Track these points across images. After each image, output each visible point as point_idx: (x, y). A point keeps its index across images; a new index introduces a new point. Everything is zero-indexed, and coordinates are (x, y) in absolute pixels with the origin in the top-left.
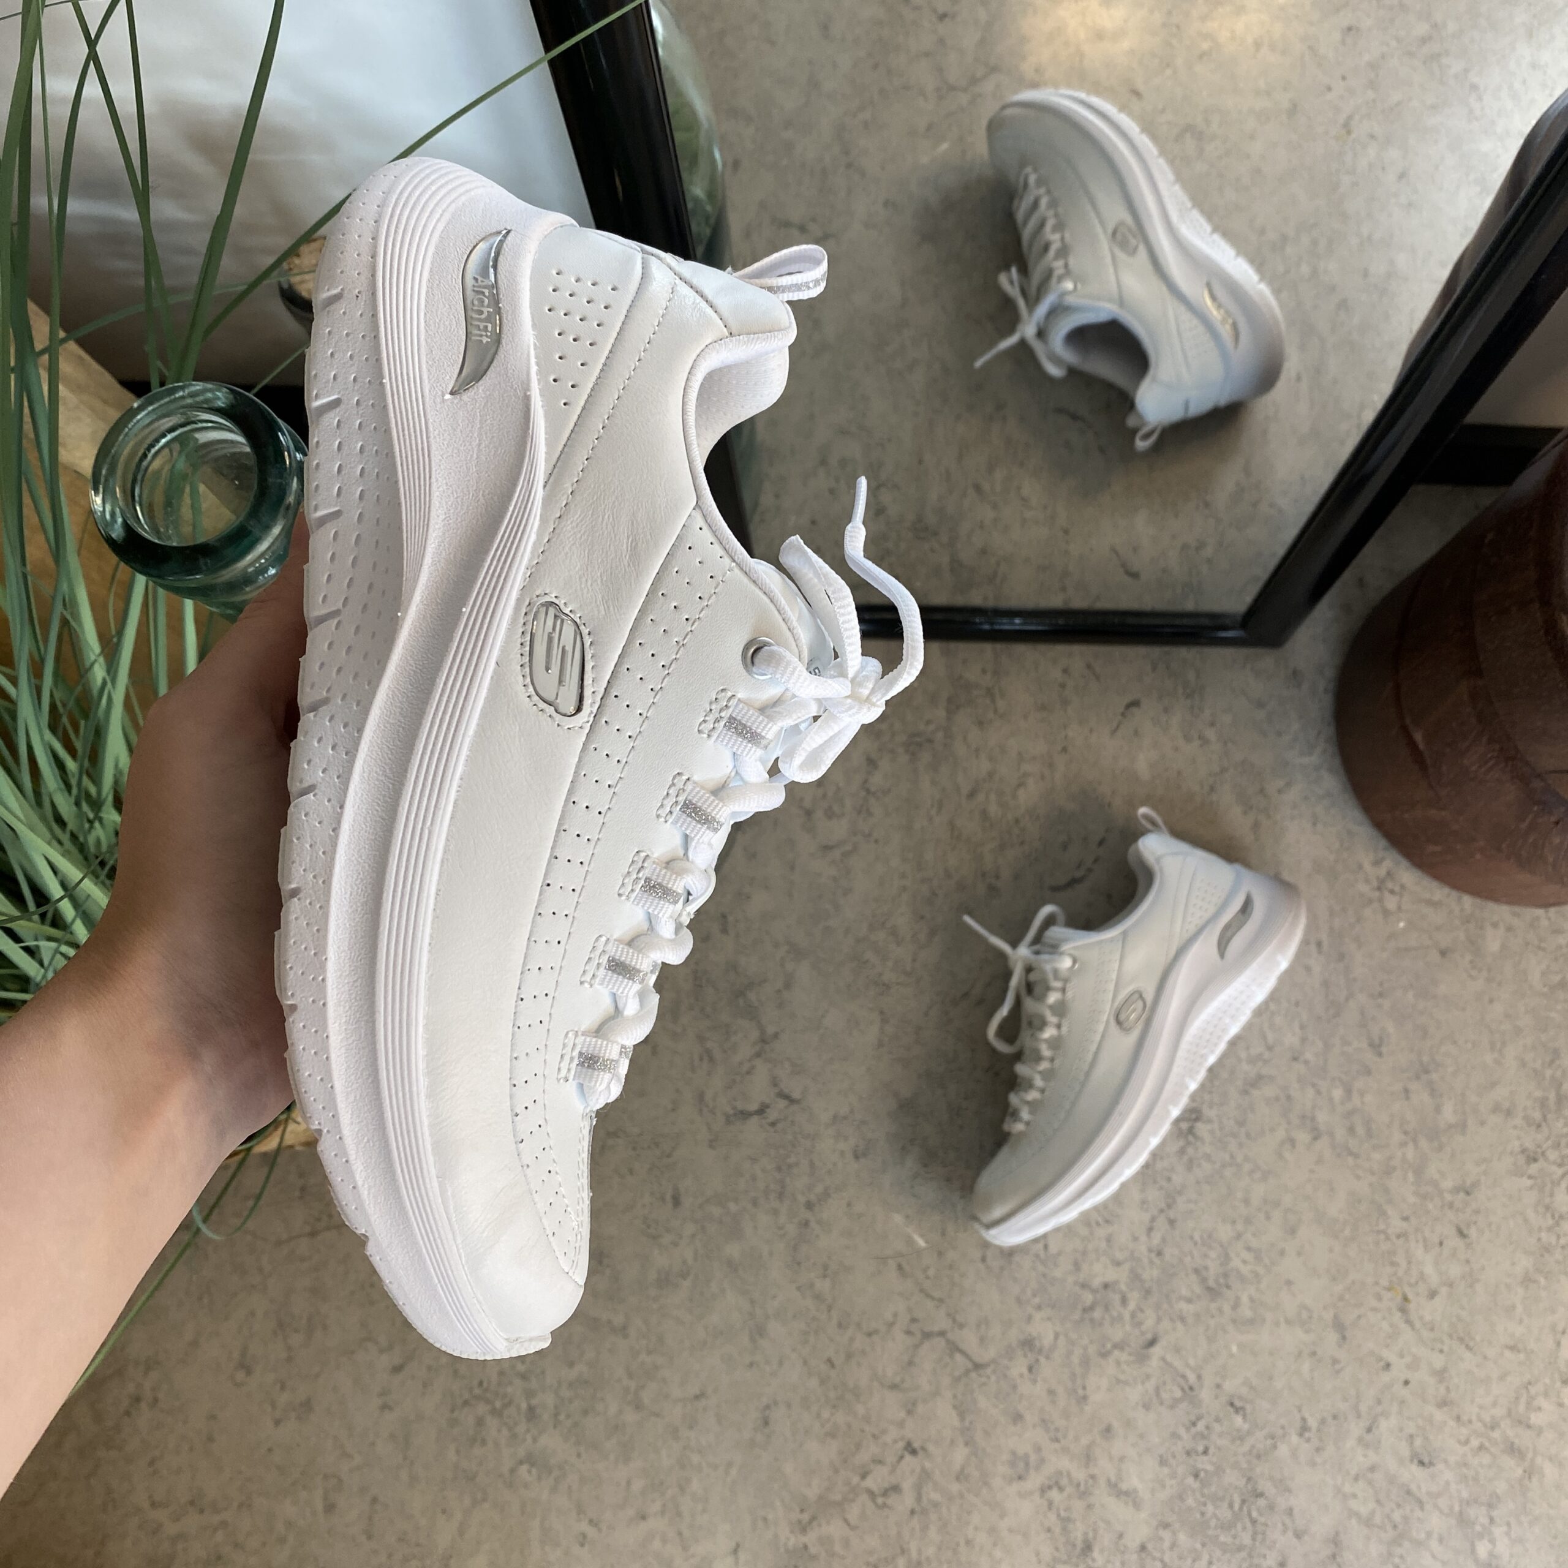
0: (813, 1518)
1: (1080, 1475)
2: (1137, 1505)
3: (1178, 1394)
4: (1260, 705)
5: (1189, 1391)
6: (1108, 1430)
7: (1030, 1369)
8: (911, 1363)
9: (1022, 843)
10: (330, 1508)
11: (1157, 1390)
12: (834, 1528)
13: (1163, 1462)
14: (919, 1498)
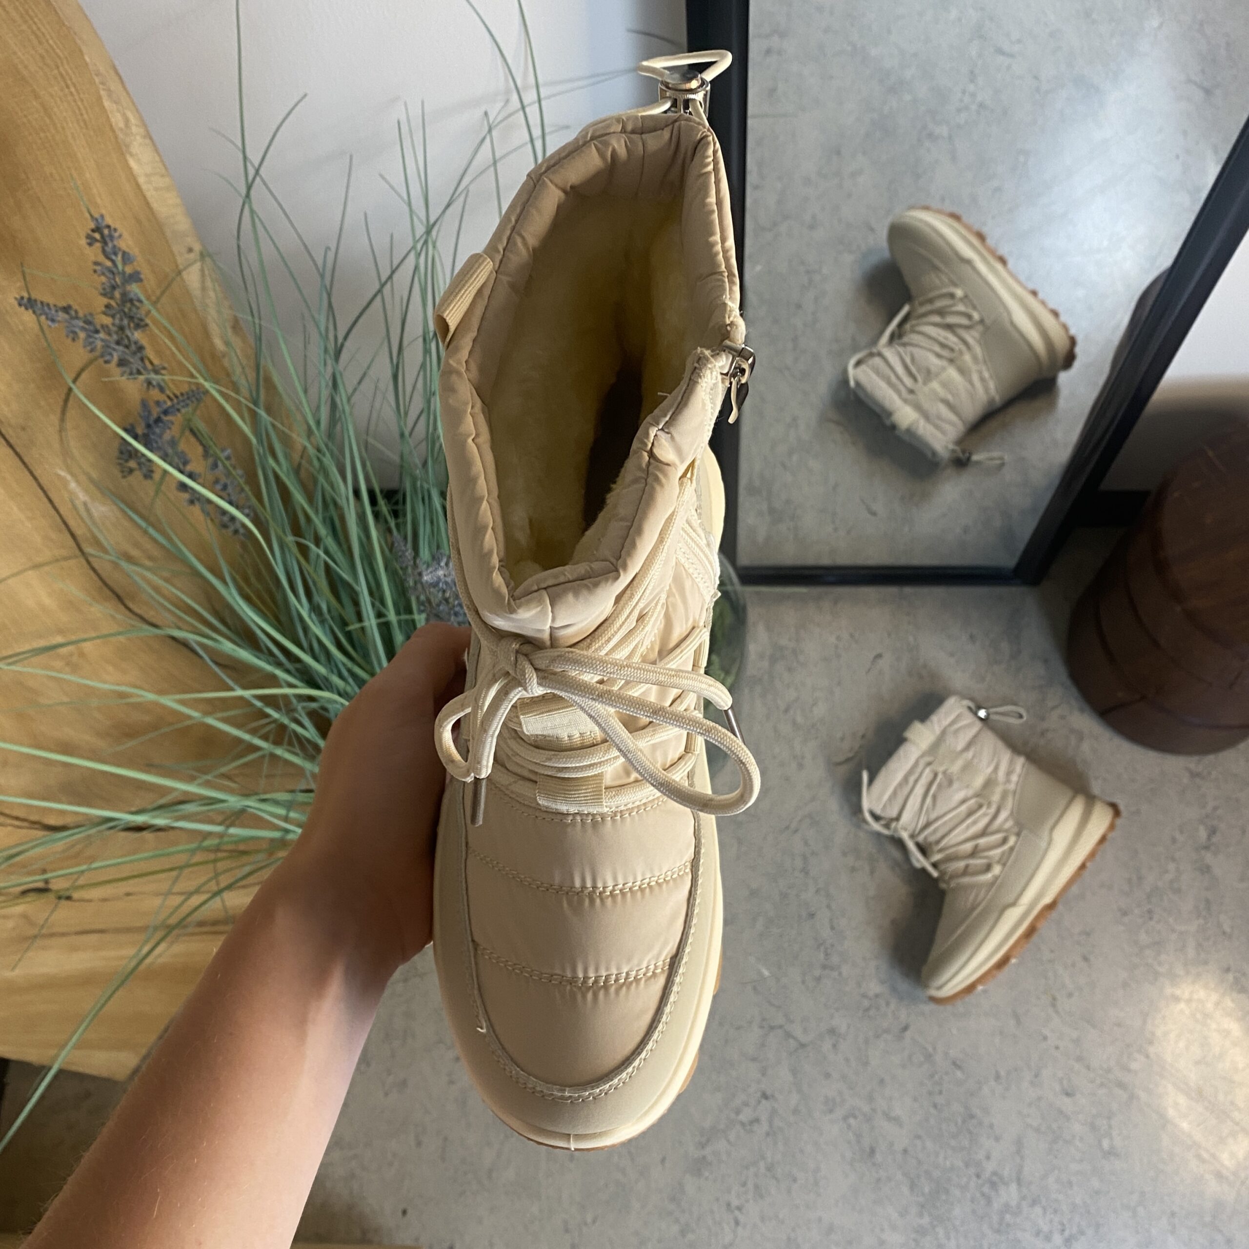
0: (708, 1141)
1: (866, 1109)
2: (901, 1125)
3: (922, 1059)
4: (952, 655)
5: (929, 1057)
6: (882, 1082)
7: (834, 1046)
8: (763, 1045)
9: (817, 738)
10: (419, 1144)
11: (910, 1057)
12: (721, 1145)
13: (915, 1100)
14: (771, 1125)
